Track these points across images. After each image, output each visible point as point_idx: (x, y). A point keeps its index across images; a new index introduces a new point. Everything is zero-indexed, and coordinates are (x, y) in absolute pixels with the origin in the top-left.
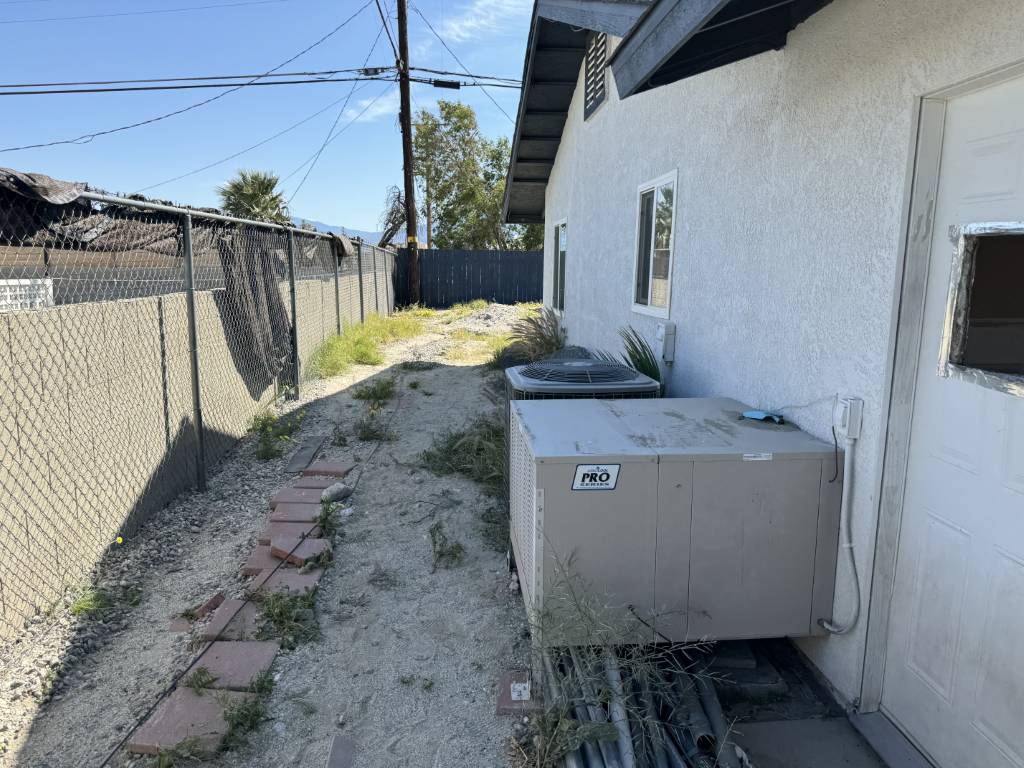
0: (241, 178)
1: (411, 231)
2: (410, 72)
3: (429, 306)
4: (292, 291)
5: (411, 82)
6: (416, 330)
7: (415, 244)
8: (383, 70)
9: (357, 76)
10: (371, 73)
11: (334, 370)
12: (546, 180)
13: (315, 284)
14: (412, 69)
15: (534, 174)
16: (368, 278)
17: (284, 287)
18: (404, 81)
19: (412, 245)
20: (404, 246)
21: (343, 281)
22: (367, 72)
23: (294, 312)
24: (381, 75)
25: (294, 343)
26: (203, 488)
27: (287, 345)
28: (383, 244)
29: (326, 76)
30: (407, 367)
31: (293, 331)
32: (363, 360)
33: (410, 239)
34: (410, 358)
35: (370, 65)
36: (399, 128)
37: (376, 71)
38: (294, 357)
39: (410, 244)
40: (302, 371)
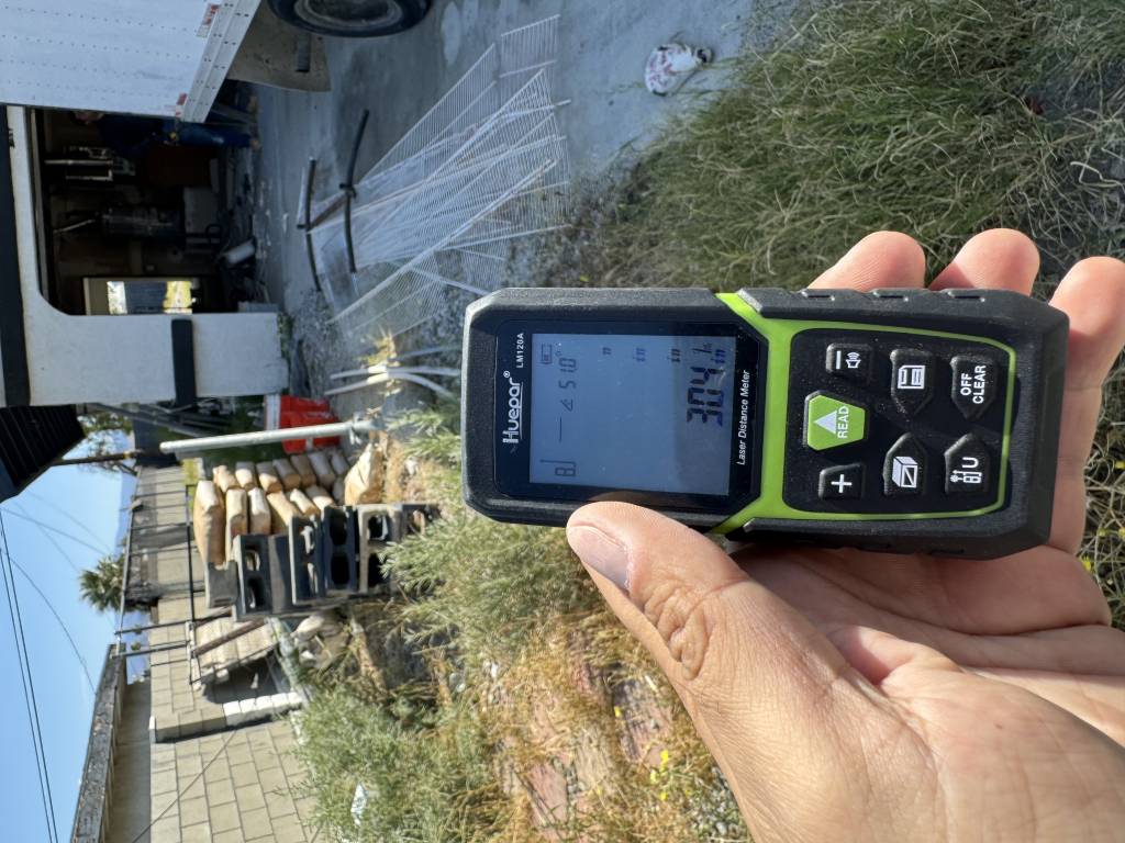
0: (87, 598)
7: (132, 453)
19: (133, 456)
20: (134, 462)
28: (135, 474)
33: (127, 457)
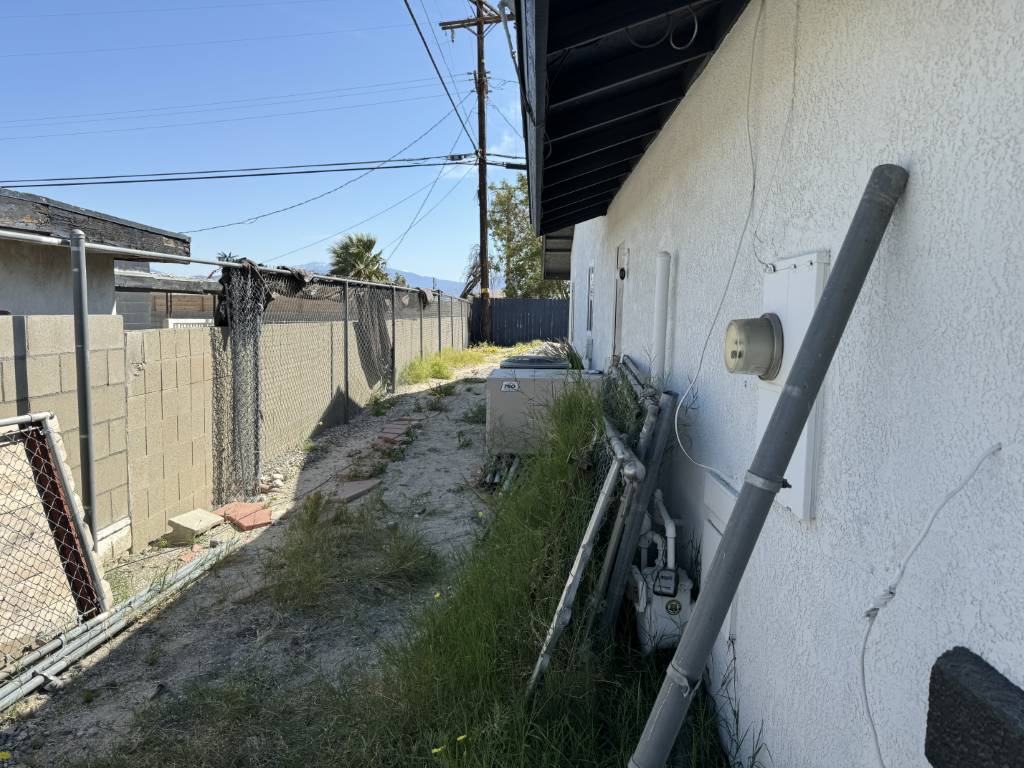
0: (348, 241)
1: (485, 285)
2: (488, 157)
3: (496, 345)
4: (393, 325)
5: (488, 166)
6: (480, 360)
7: (487, 295)
8: (466, 156)
9: (444, 161)
10: (456, 158)
11: (417, 380)
12: (570, 250)
13: (407, 322)
14: (489, 155)
15: (561, 246)
16: (446, 321)
17: (389, 323)
18: (482, 165)
19: (484, 295)
20: (478, 296)
21: (426, 322)
22: (453, 158)
23: (394, 338)
24: (464, 160)
25: (393, 357)
26: (346, 422)
27: (389, 358)
28: (464, 296)
29: (420, 162)
30: (467, 381)
31: (393, 350)
32: (438, 375)
33: (484, 290)
34: (470, 376)
35: (456, 152)
36: (477, 202)
37: (460, 157)
38: (392, 367)
39: (482, 294)
40: (397, 377)
